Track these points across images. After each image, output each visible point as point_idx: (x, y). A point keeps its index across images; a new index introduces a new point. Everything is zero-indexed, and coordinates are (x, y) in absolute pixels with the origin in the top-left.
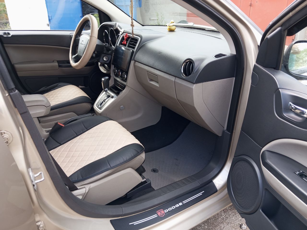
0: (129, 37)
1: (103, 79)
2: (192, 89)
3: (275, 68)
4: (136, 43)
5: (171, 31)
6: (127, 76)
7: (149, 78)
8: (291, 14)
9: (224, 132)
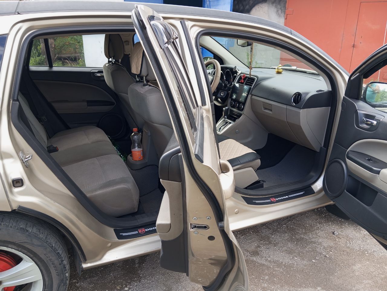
0: (246, 77)
1: (224, 109)
2: (300, 112)
3: (356, 99)
4: (253, 82)
5: (279, 73)
6: (244, 107)
7: (264, 107)
8: (364, 66)
9: (321, 148)
